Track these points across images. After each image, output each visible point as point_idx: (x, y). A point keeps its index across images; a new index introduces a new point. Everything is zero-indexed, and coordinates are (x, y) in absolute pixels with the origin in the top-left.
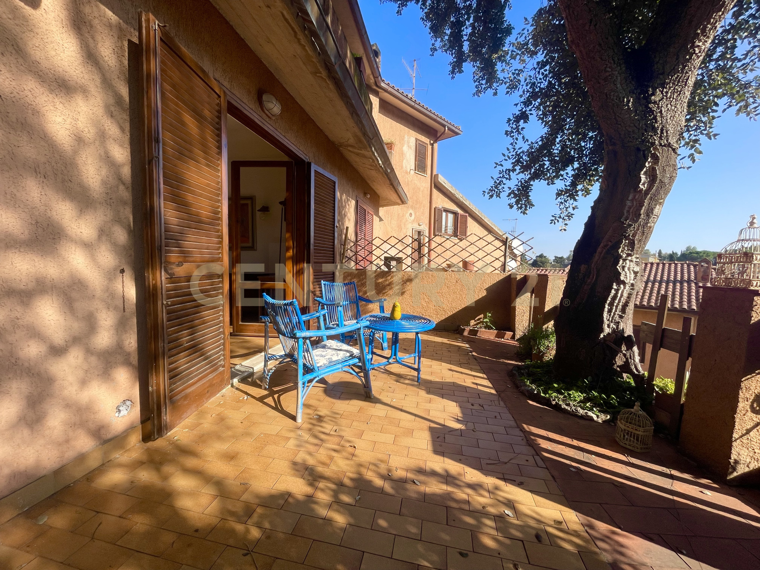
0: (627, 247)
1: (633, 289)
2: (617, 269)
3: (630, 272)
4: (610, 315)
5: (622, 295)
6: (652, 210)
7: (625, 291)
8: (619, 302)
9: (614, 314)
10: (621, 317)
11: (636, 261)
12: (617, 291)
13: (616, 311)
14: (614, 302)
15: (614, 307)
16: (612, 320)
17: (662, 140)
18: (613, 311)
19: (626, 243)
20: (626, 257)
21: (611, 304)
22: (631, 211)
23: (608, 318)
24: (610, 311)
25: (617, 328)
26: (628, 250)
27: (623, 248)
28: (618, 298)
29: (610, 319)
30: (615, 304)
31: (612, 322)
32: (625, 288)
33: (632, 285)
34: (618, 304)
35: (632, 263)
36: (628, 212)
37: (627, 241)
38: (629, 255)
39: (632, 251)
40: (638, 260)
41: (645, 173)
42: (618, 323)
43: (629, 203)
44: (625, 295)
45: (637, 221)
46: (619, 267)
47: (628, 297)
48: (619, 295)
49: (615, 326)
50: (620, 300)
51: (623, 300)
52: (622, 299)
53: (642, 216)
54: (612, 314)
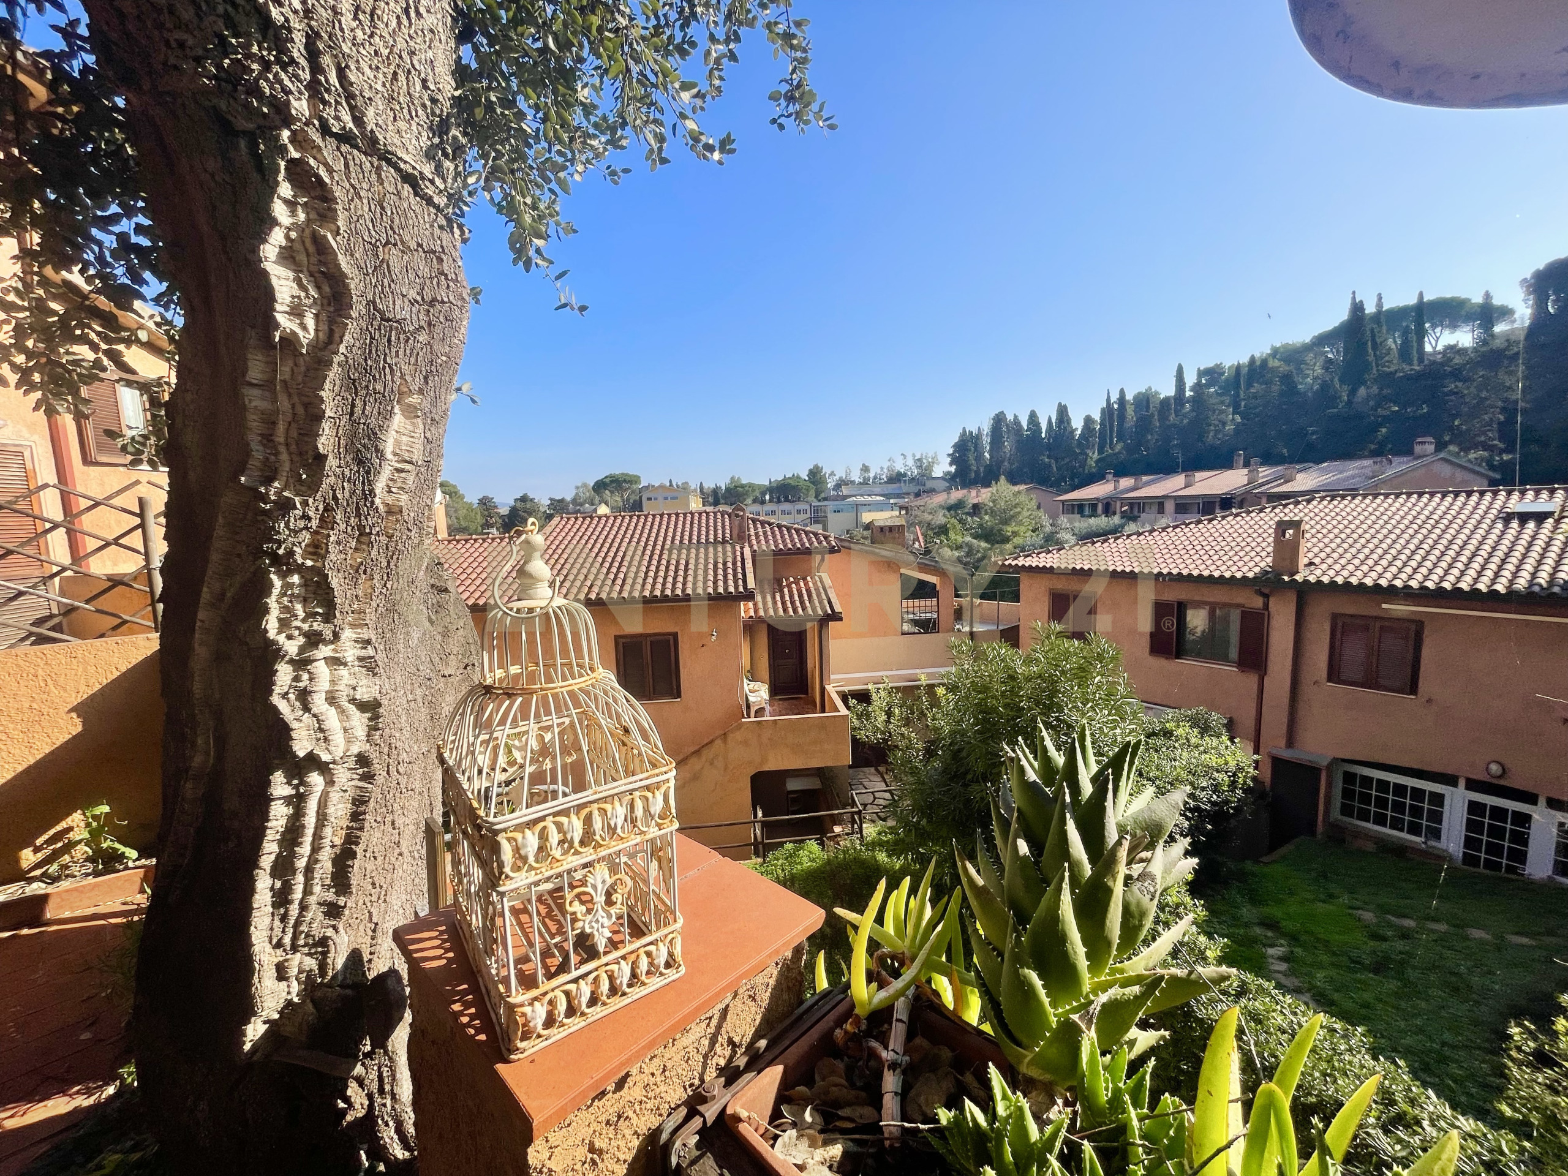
0: (305, 601)
1: (368, 777)
2: (275, 710)
3: (341, 711)
4: (284, 919)
5: (322, 819)
6: (374, 435)
7: (335, 796)
8: (316, 849)
9: (303, 907)
10: (333, 911)
11: (361, 659)
12: (297, 802)
13: (307, 891)
14: (292, 855)
15: (300, 878)
16: (295, 938)
17: (325, 103)
18: (297, 895)
19: (287, 586)
20: (302, 649)
21: (283, 868)
22: (280, 439)
23: (278, 932)
24: (281, 898)
25: (323, 967)
26: (310, 616)
27: (285, 609)
28: (309, 832)
29: (287, 940)
30: (301, 864)
31: (295, 948)
32: (330, 783)
33: (362, 760)
34: (312, 861)
35: (343, 672)
36: (268, 439)
37: (295, 579)
38: (313, 640)
39: (328, 618)
40: (370, 652)
41: (287, 256)
42: (324, 942)
43: (255, 400)
44: (339, 810)
45: (313, 487)
46: (285, 696)
47: (356, 816)
48: (310, 820)
49: (311, 963)
50: (317, 836)
51: (333, 836)
52: (328, 831)
53: (332, 462)
54: (294, 910)
